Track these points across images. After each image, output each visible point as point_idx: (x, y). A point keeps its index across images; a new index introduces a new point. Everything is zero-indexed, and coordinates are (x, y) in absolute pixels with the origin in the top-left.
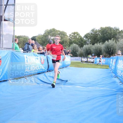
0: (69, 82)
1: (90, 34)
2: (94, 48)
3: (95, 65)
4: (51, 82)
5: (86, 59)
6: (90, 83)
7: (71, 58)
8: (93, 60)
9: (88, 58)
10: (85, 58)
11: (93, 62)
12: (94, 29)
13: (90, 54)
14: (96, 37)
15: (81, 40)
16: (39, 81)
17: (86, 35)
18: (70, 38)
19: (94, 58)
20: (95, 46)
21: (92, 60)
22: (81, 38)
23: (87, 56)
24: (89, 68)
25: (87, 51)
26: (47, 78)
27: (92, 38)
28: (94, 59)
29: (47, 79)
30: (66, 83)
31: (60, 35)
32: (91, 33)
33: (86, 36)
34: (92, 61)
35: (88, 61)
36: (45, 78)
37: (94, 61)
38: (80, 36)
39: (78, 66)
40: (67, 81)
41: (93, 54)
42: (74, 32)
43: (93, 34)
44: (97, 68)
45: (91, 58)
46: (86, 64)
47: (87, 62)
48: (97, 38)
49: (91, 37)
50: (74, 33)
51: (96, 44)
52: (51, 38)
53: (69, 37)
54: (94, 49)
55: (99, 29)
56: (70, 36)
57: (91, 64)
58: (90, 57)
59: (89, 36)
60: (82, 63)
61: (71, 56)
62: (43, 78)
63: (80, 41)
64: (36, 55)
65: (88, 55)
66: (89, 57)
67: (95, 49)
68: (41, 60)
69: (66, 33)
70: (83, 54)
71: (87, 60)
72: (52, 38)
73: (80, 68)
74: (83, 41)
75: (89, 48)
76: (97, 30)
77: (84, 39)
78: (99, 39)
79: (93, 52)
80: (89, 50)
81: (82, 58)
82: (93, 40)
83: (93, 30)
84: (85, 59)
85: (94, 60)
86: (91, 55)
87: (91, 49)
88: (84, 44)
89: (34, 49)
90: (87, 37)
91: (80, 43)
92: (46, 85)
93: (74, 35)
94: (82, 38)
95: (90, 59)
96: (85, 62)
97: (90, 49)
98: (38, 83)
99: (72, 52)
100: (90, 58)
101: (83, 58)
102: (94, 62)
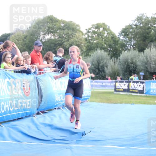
0: (88, 135)
1: (134, 26)
2: (143, 59)
3: (147, 96)
4: (47, 136)
5: (127, 84)
6: (137, 137)
7: (91, 82)
8: (142, 85)
9: (130, 82)
10: (122, 82)
11: (141, 92)
12: (143, 15)
13: (134, 73)
14: (148, 34)
15: (113, 41)
16: (20, 134)
17: (125, 29)
18: (89, 36)
19: (144, 81)
20: (145, 54)
21: (139, 87)
22: (113, 37)
23: (129, 78)
24: (133, 104)
25: (128, 65)
26: (37, 128)
27: (137, 37)
28: (145, 84)
29: (38, 130)
30: (82, 139)
31: (64, 30)
32: (136, 25)
33: (125, 32)
34: (140, 89)
35: (130, 88)
36: (33, 127)
37: (143, 88)
38: (110, 33)
39: (109, 101)
40: (83, 135)
41: (142, 74)
42: (97, 24)
43: (141, 27)
44: (150, 104)
45: (137, 82)
46: (126, 95)
47: (128, 90)
48: (149, 36)
49: (137, 34)
50: (98, 27)
51: (147, 51)
52: (44, 37)
53: (86, 36)
54: (142, 62)
55: (153, 16)
56: (89, 32)
57: (138, 94)
58: (134, 80)
59: (131, 32)
60: (118, 94)
61: (92, 78)
62: (29, 127)
63: (111, 43)
64: (11, 76)
65: (131, 76)
66: (132, 79)
67: (145, 60)
68: (22, 88)
69: (78, 26)
70: (118, 72)
71: (128, 86)
72: (48, 37)
73: (113, 104)
74: (119, 42)
75: (132, 59)
76: (150, 19)
77: (121, 38)
78: (154, 38)
79: (142, 67)
80: (132, 65)
81: (116, 82)
82: (141, 42)
83: (139, 19)
84: (124, 83)
85: (145, 87)
86: (137, 74)
87: (137, 60)
88: (121, 49)
89: (6, 62)
90: (128, 35)
91: (112, 48)
92: (35, 142)
93: (96, 30)
94: (116, 37)
95: (135, 84)
96: (125, 90)
97: (134, 61)
98: (18, 139)
99: (94, 68)
100: (134, 82)
101: (120, 82)
102: (143, 90)
